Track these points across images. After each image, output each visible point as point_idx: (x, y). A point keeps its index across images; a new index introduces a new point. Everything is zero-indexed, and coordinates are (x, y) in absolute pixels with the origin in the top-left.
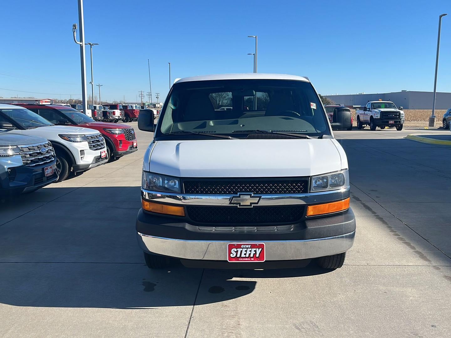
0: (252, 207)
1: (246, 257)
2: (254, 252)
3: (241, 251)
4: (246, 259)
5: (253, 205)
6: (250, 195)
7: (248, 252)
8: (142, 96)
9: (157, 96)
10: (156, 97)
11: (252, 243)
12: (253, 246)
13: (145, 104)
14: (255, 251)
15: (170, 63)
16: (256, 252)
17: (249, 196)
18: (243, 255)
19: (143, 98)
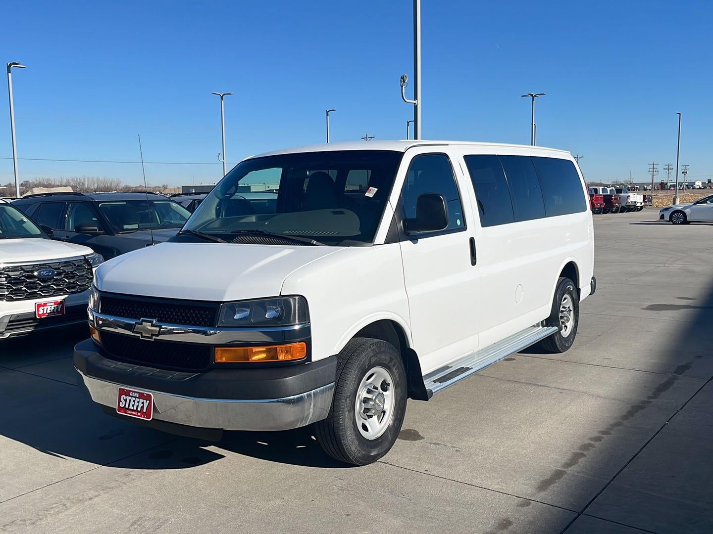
0: (153, 340)
1: (133, 410)
2: (142, 405)
3: (130, 400)
4: (133, 413)
5: (154, 337)
6: (152, 322)
7: (136, 404)
8: (653, 171)
9: (685, 169)
10: (683, 173)
11: (140, 391)
12: (141, 396)
13: (667, 184)
14: (143, 403)
15: (680, 114)
16: (143, 405)
17: (150, 324)
18: (131, 407)
19: (655, 175)
